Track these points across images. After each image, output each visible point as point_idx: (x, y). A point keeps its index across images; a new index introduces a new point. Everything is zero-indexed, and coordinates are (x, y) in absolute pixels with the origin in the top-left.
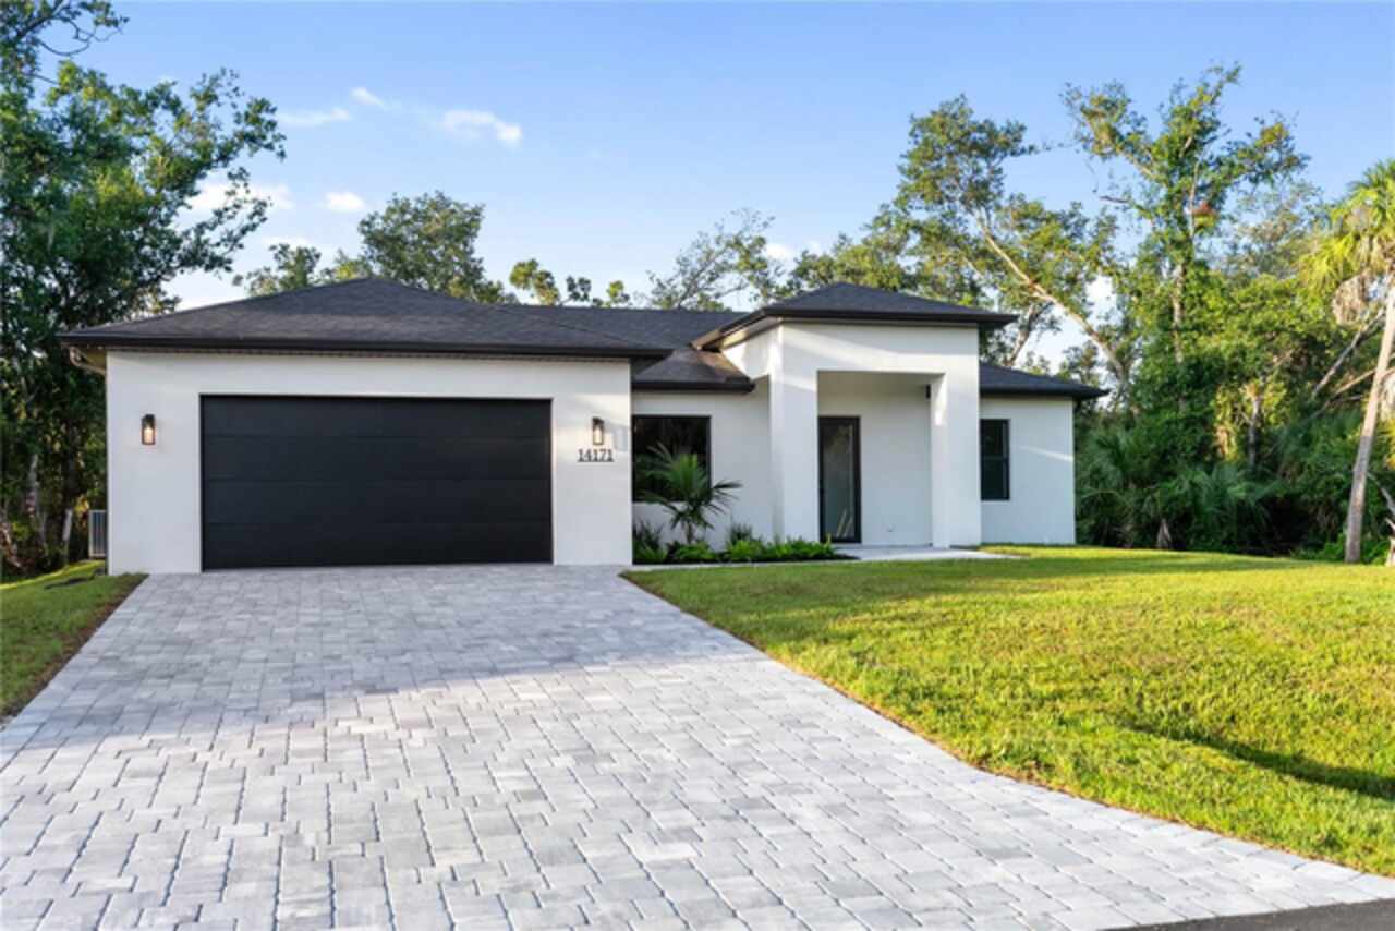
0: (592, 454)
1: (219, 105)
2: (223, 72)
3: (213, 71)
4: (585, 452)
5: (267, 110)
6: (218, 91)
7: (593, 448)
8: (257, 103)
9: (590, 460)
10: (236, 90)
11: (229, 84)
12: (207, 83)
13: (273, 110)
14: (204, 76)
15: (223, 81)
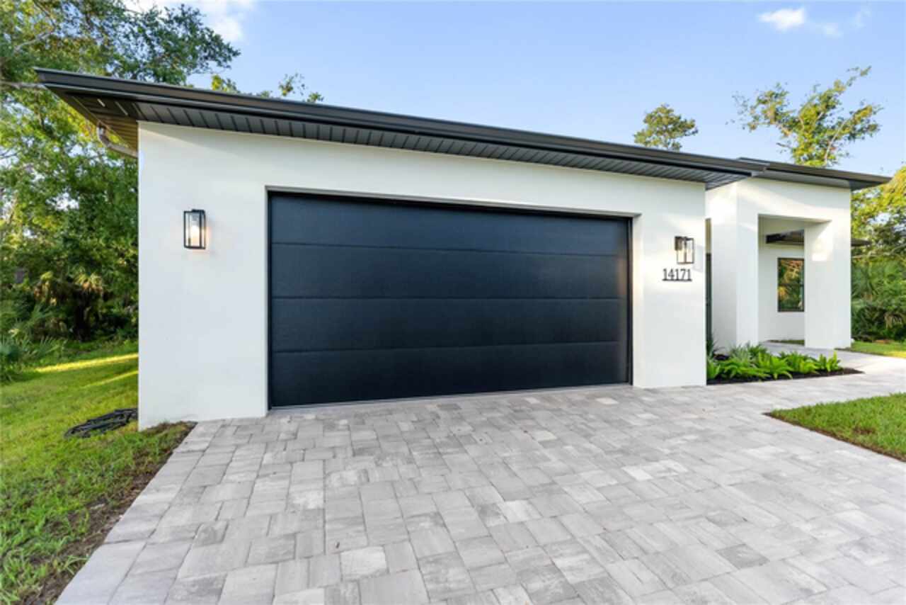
0: (675, 273)
1: (294, 93)
2: (296, 75)
3: (291, 74)
4: (668, 271)
5: (319, 100)
6: (293, 85)
7: (676, 267)
8: (314, 95)
9: (672, 280)
10: (303, 86)
11: (300, 82)
12: (288, 80)
13: (322, 99)
14: (286, 76)
15: (296, 79)
